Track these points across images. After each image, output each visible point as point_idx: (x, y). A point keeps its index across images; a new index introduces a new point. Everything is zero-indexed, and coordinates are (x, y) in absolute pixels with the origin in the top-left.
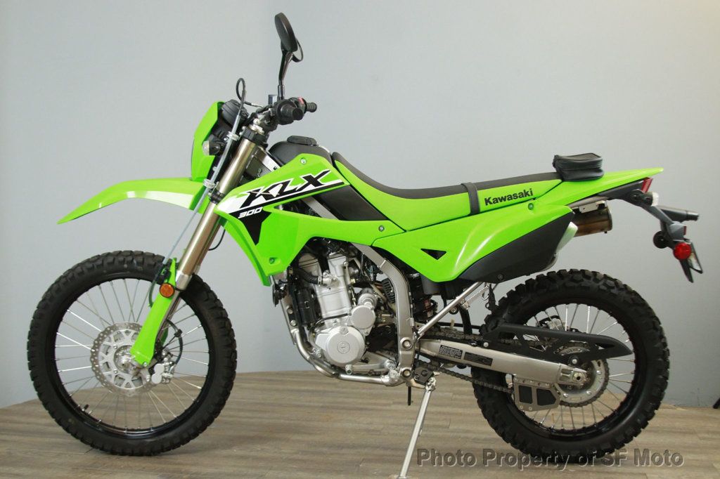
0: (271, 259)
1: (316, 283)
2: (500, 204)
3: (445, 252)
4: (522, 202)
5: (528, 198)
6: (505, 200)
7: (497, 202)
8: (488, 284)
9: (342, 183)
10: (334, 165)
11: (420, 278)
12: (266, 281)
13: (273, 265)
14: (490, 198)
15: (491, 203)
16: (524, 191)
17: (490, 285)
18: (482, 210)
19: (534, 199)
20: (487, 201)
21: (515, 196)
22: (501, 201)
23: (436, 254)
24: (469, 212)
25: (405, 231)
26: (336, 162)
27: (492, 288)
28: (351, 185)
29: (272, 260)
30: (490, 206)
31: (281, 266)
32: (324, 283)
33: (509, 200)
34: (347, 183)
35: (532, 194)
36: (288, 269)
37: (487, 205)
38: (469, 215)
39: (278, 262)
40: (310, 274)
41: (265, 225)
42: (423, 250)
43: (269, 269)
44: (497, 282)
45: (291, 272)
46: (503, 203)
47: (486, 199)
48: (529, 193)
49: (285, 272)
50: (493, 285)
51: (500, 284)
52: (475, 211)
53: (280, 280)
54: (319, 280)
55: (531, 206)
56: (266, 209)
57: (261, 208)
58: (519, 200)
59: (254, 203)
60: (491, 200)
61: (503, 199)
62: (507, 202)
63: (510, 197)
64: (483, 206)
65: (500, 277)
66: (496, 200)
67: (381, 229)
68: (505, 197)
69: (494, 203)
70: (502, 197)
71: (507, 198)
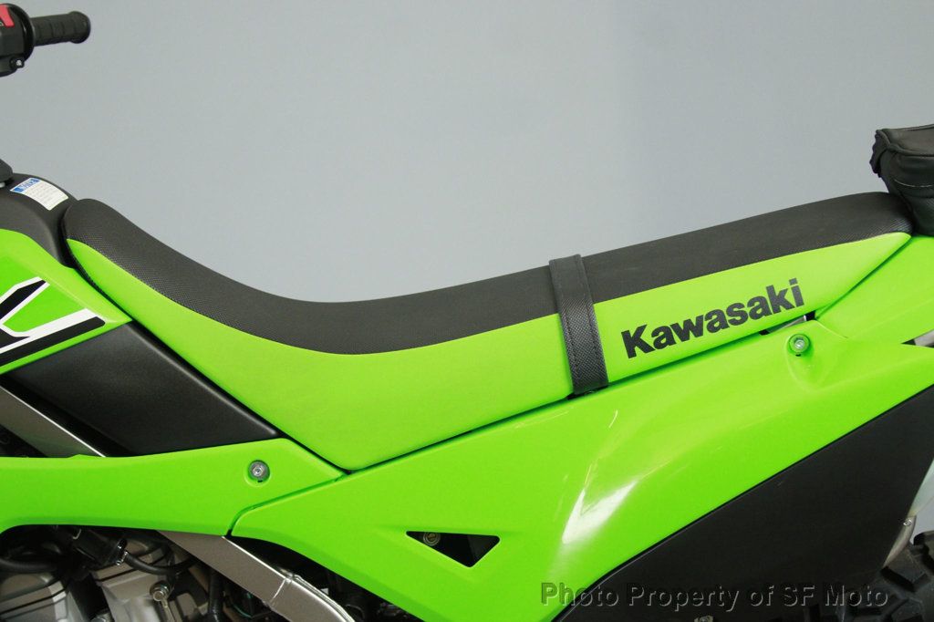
2: (680, 348)
3: (492, 541)
4: (764, 332)
5: (785, 314)
6: (699, 333)
7: (671, 342)
10: (68, 259)
14: (640, 330)
15: (647, 349)
16: (770, 290)
18: (612, 375)
19: (811, 316)
20: (633, 342)
21: (737, 314)
22: (684, 337)
23: (465, 548)
24: (565, 388)
25: (348, 472)
28: (136, 325)
30: (643, 360)
33: (712, 329)
35: (800, 302)
37: (631, 354)
38: (571, 397)
42: (411, 534)
46: (694, 344)
47: (626, 335)
48: (790, 297)
52: (588, 380)
55: (799, 346)
58: (752, 325)
60: (647, 337)
61: (689, 329)
62: (708, 339)
63: (718, 320)
64: (616, 360)
66: (666, 336)
67: (260, 471)
68: (700, 319)
69: (659, 345)
70: (688, 323)
71: (706, 323)
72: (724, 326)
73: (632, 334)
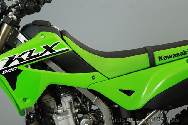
0: (23, 99)
1: (53, 113)
2: (168, 60)
3: (134, 92)
4: (182, 58)
5: (186, 55)
6: (171, 57)
7: (167, 59)
8: (163, 111)
9: (68, 50)
10: (63, 39)
11: (119, 108)
12: (22, 112)
13: (25, 103)
14: (161, 56)
15: (162, 60)
16: (184, 51)
17: (164, 112)
18: (157, 63)
20: (160, 58)
21: (178, 55)
22: (169, 58)
23: (129, 93)
24: (148, 65)
25: (109, 79)
26: (64, 36)
27: (165, 113)
28: (73, 51)
29: (25, 100)
30: (162, 62)
31: (31, 103)
32: (58, 113)
33: (174, 57)
34: (71, 50)
36: (35, 105)
37: (160, 60)
38: (149, 68)
39: (28, 101)
40: (50, 107)
41: (19, 78)
42: (120, 90)
43: (23, 106)
44: (168, 110)
45: (37, 107)
46: (171, 59)
47: (159, 57)
48: (187, 52)
49: (33, 107)
50: (166, 112)
51: (170, 111)
52: (152, 64)
53: (30, 112)
54: (55, 111)
56: (20, 68)
57: (16, 67)
58: (180, 57)
59: (12, 64)
60: (163, 58)
61: (170, 57)
62: (173, 59)
63: (175, 55)
64: (157, 62)
65: (170, 106)
66: (166, 58)
67: (93, 78)
68: (172, 55)
69: (164, 59)
70: (170, 56)
71: (173, 56)
72: (176, 56)
73: (160, 57)
